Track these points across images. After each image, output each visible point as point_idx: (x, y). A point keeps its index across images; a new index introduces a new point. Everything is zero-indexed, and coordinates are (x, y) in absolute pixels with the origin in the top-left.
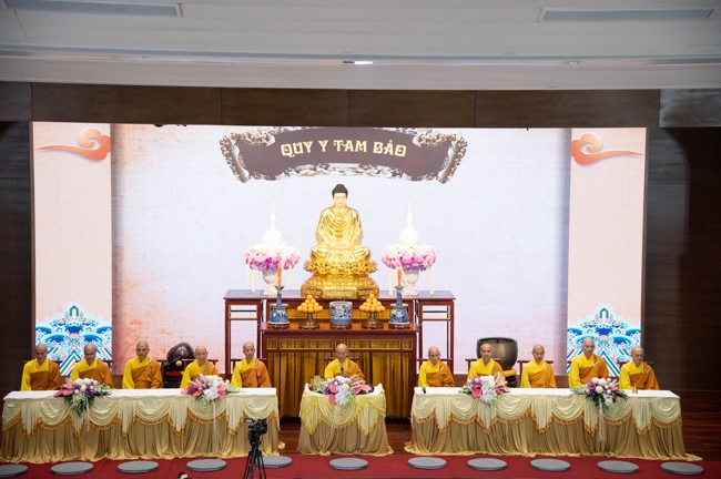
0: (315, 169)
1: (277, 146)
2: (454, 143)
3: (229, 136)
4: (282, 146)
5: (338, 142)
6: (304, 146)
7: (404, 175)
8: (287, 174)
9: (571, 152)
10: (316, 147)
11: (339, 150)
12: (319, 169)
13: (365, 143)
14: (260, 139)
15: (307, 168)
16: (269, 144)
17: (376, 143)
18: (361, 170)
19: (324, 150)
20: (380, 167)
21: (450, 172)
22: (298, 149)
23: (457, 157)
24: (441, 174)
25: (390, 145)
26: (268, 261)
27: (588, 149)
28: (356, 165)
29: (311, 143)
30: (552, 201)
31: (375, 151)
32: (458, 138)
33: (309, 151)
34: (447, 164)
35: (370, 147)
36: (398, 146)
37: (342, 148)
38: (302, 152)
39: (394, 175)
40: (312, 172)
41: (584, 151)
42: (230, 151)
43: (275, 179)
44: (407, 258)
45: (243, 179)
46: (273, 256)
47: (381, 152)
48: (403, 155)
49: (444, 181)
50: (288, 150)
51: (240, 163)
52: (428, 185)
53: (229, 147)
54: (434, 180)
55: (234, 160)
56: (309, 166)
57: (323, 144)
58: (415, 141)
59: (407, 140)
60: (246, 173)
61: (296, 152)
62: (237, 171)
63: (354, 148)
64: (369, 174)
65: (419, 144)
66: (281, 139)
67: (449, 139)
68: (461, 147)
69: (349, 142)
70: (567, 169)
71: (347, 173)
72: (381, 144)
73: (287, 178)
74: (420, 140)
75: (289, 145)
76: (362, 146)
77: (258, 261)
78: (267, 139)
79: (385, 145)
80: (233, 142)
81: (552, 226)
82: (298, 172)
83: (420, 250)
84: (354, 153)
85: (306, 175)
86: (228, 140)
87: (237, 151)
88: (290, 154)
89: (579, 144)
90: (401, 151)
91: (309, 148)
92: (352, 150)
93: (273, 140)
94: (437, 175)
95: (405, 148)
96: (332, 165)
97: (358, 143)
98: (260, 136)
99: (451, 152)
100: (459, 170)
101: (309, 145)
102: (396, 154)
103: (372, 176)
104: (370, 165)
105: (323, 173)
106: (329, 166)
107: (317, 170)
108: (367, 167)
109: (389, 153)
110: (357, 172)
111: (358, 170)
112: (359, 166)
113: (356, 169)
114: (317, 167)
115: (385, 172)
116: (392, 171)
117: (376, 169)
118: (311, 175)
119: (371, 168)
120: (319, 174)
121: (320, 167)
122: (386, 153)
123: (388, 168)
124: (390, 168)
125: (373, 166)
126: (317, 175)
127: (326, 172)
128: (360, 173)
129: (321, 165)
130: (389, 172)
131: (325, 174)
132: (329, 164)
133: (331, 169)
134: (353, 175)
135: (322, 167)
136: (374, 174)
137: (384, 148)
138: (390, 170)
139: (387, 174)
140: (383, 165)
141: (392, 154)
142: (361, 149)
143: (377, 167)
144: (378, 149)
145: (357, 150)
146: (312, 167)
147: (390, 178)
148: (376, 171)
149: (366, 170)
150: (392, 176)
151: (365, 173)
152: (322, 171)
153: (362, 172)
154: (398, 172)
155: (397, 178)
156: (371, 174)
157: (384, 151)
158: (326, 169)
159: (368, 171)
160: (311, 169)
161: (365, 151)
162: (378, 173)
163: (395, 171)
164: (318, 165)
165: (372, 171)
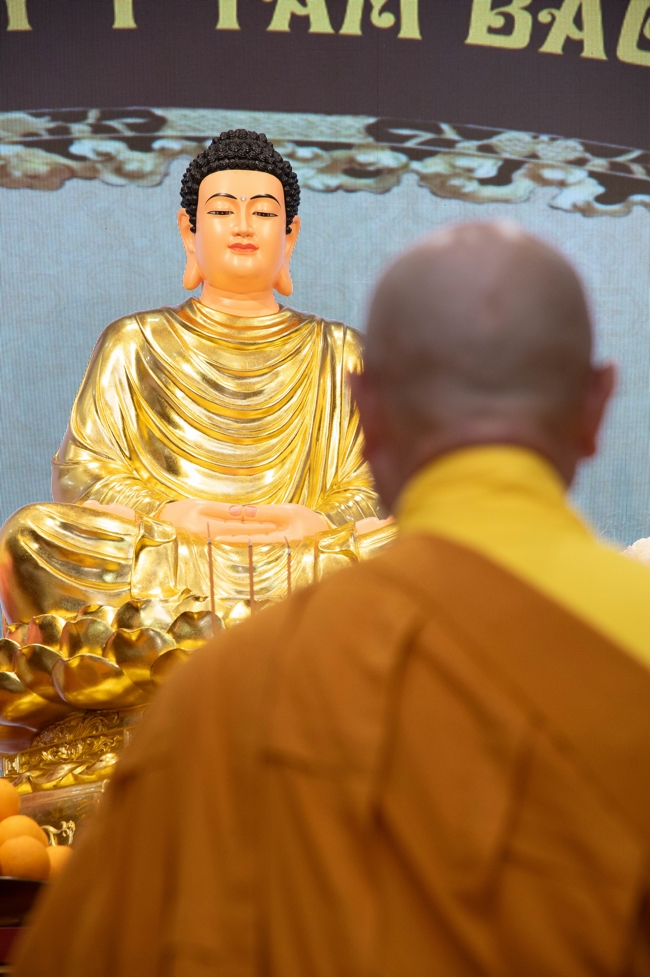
11: (228, 20)
12: (84, 147)
18: (386, 158)
19: (125, 19)
20: (513, 142)
31: (478, 35)
37: (254, 10)
39: (617, 189)
40: (40, 161)
47: (520, 39)
63: (337, 18)
64: (440, 186)
96: (180, 119)
102: (629, 52)
103: (457, 194)
104: (445, 127)
105: (119, 171)
106: (161, 122)
107: (75, 149)
108: (427, 136)
109: (573, 46)
110: (356, 171)
111: (363, 157)
112: (370, 130)
113: (348, 146)
114: (77, 128)
115: (548, 174)
116: (599, 164)
117: (487, 150)
118: (33, 181)
119: (451, 144)
120: (91, 175)
121: (99, 130)
122: (553, 45)
123: (572, 147)
124: (588, 148)
125: (467, 135)
126: (72, 185)
127: (136, 160)
128: (378, 173)
129: (104, 116)
130: (579, 174)
131: (136, 176)
132: (159, 112)
133: (175, 146)
134: (329, 190)
135: (112, 130)
136: (471, 187)
137: (544, 17)
138: (580, 162)
139: (562, 184)
140: (536, 127)
141: (594, 49)
142: (384, 21)
143: (494, 141)
144: (499, 22)
145: (352, 26)
146: (42, 125)
147: (586, 211)
148: (488, 167)
149: (416, 155)
150: (600, 199)
151: (409, 180)
152: (108, 157)
153: (391, 171)
154: (639, 172)
155: (638, 211)
156: (456, 182)
157: (540, 32)
158: (141, 144)
159: (434, 165)
160: (31, 141)
161: (410, 30)
162: (503, 177)
163: (624, 168)
164: (80, 117)
165: (462, 162)
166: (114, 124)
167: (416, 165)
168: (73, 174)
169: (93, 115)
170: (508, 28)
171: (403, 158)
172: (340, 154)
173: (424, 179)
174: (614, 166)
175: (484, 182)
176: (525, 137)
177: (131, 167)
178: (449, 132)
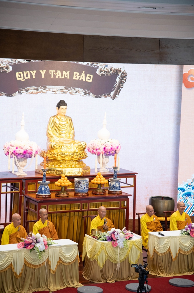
0: (37, 90)
1: (13, 73)
2: (120, 74)
4: (17, 73)
5: (52, 71)
6: (30, 73)
7: (91, 94)
8: (20, 93)
9: (183, 80)
10: (38, 74)
11: (52, 77)
13: (68, 72)
14: (2, 68)
15: (32, 89)
16: (8, 71)
17: (75, 73)
18: (66, 90)
19: (43, 77)
20: (77, 89)
21: (117, 92)
22: (27, 76)
23: (121, 82)
24: (112, 94)
25: (83, 74)
26: (25, 152)
27: (192, 79)
28: (63, 87)
29: (35, 71)
30: (172, 111)
31: (74, 78)
32: (122, 70)
33: (34, 77)
34: (116, 87)
35: (71, 75)
36: (88, 75)
37: (55, 76)
38: (29, 77)
39: (85, 94)
40: (36, 91)
41: (190, 80)
43: (12, 96)
44: (108, 148)
46: (28, 149)
47: (78, 79)
48: (91, 81)
49: (114, 98)
50: (20, 76)
52: (105, 101)
54: (108, 97)
56: (34, 87)
57: (43, 73)
58: (98, 72)
59: (93, 71)
61: (26, 78)
63: (62, 76)
64: (71, 93)
65: (100, 74)
66: (16, 68)
67: (117, 71)
68: (124, 76)
69: (59, 72)
70: (180, 91)
71: (58, 92)
72: (78, 74)
73: (20, 95)
74: (101, 71)
75: (21, 73)
76: (66, 74)
77: (18, 152)
78: (7, 68)
79: (80, 74)
81: (171, 126)
82: (27, 91)
83: (114, 143)
84: (62, 78)
85: (32, 93)
88: (22, 79)
89: (187, 75)
90: (89, 78)
91: (34, 75)
92: (61, 77)
93: (11, 69)
94: (110, 94)
95: (92, 76)
96: (48, 87)
97: (64, 72)
98: (2, 66)
99: (118, 80)
100: (123, 91)
101: (34, 73)
102: (87, 80)
103: (72, 94)
104: (71, 87)
105: (43, 92)
106: (46, 87)
107: (39, 90)
108: (70, 88)
109: (82, 79)
110: (63, 92)
111: (64, 90)
112: (65, 88)
113: (63, 89)
114: (39, 88)
115: (80, 92)
116: (84, 91)
117: (75, 90)
118: (35, 93)
119: (72, 89)
120: (40, 93)
121: (41, 88)
122: (81, 79)
123: (82, 90)
124: (83, 90)
125: (73, 88)
126: (39, 94)
127: (44, 91)
128: (65, 92)
129: (41, 87)
130: (82, 92)
131: (44, 93)
132: (46, 86)
133: (48, 90)
134: (61, 94)
135: (42, 88)
136: (73, 93)
137: (80, 76)
138: (83, 91)
139: (81, 93)
140: (79, 87)
141: (84, 80)
142: (66, 77)
143: (75, 89)
144: (76, 77)
145: (63, 77)
146: (36, 88)
147: (83, 96)
148: (75, 92)
149: (69, 90)
150: (84, 95)
151: (68, 93)
152: (42, 91)
153: (66, 92)
154: (87, 92)
155: (87, 96)
156: (72, 93)
157: (79, 78)
158: (44, 89)
159: (70, 91)
160: (35, 89)
161: (68, 78)
162: (76, 93)
163: (86, 92)
164: (39, 87)
165: (73, 91)
166: (42, 87)
167: (69, 91)
168: (39, 93)
169: (40, 86)
170: (77, 78)
171: (67, 91)
172: (62, 90)
173: (69, 93)
174: (85, 91)
175: (74, 93)
176: (78, 88)
177: (44, 92)
178: (72, 88)
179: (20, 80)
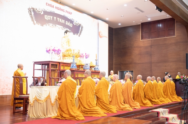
0: (53, 26)
1: (44, 15)
2: (81, 26)
3: (31, 8)
5: (58, 18)
7: (72, 32)
8: (46, 25)
11: (58, 21)
13: (64, 20)
14: (39, 11)
19: (55, 20)
21: (80, 34)
23: (82, 30)
24: (79, 34)
25: (69, 23)
27: (101, 34)
28: (62, 27)
31: (66, 24)
33: (52, 19)
34: (80, 31)
35: (65, 22)
37: (59, 21)
38: (50, 19)
42: (31, 13)
43: (43, 26)
45: (34, 24)
48: (72, 27)
49: (79, 36)
51: (34, 18)
52: (76, 36)
53: (30, 11)
55: (32, 16)
56: (52, 24)
57: (55, 18)
59: (72, 22)
60: (35, 22)
62: (33, 20)
65: (75, 25)
68: (82, 28)
69: (61, 19)
71: (60, 29)
74: (75, 23)
75: (47, 16)
79: (68, 23)
80: (32, 10)
82: (49, 25)
84: (62, 23)
85: (51, 27)
86: (30, 9)
87: (33, 13)
88: (47, 19)
90: (71, 25)
91: (51, 18)
93: (42, 13)
96: (57, 25)
97: (63, 20)
98: (39, 10)
99: (80, 28)
101: (52, 17)
109: (69, 25)
110: (62, 29)
149: (64, 29)
158: (55, 26)
164: (54, 24)
179: (46, 19)
